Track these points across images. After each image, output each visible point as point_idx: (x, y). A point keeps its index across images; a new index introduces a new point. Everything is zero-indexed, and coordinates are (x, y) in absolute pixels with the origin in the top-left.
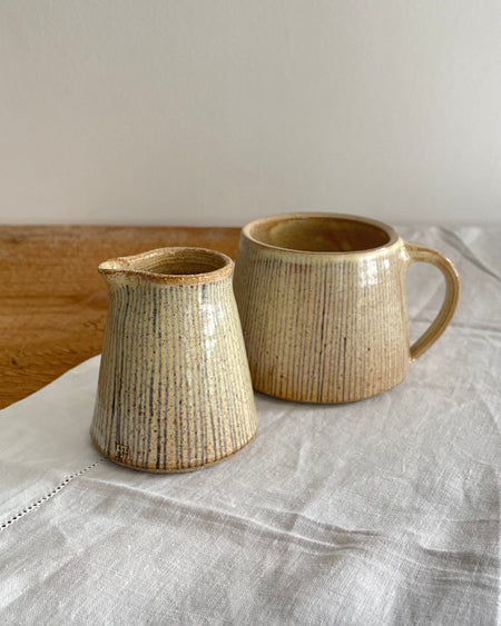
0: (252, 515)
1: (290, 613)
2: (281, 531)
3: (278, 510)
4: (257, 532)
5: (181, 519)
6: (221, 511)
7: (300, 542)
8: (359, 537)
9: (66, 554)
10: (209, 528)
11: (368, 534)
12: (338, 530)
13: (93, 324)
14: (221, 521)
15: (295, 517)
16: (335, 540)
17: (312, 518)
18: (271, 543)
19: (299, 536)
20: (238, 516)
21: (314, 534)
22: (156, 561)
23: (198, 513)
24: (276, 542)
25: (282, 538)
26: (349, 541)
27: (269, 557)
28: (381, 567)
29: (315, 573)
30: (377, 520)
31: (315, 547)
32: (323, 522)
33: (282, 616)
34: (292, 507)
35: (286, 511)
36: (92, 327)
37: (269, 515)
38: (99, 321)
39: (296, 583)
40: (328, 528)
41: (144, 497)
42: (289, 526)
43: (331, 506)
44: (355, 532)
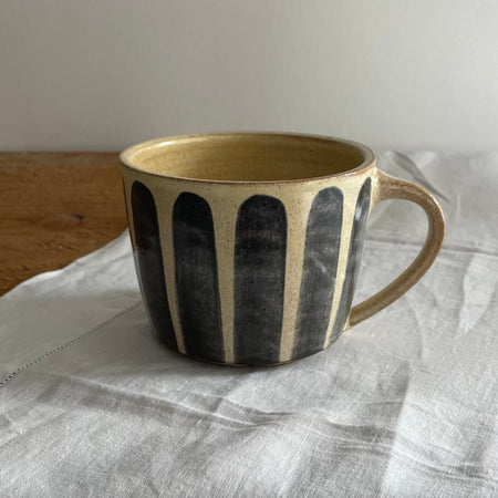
0: (181, 399)
1: (204, 472)
2: (206, 413)
3: (205, 395)
4: (184, 414)
5: (117, 405)
6: (153, 396)
7: (222, 421)
8: (275, 417)
9: (10, 432)
10: (141, 412)
11: (283, 414)
12: (258, 412)
13: (47, 244)
14: (152, 406)
15: (220, 400)
16: (252, 420)
17: (235, 402)
18: (195, 423)
19: (221, 416)
20: (168, 400)
21: (235, 415)
22: (91, 438)
23: (132, 399)
24: (200, 422)
25: (206, 418)
26: (265, 419)
27: (192, 433)
28: (290, 437)
29: (230, 442)
30: (294, 405)
31: (235, 425)
32: (245, 406)
33: (196, 476)
34: (219, 392)
35: (211, 395)
36: (46, 247)
37: (197, 399)
38: (53, 241)
39: (212, 448)
40: (248, 410)
41: (83, 385)
42: (214, 408)
43: (254, 394)
44: (272, 414)
